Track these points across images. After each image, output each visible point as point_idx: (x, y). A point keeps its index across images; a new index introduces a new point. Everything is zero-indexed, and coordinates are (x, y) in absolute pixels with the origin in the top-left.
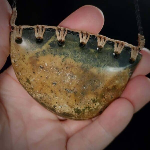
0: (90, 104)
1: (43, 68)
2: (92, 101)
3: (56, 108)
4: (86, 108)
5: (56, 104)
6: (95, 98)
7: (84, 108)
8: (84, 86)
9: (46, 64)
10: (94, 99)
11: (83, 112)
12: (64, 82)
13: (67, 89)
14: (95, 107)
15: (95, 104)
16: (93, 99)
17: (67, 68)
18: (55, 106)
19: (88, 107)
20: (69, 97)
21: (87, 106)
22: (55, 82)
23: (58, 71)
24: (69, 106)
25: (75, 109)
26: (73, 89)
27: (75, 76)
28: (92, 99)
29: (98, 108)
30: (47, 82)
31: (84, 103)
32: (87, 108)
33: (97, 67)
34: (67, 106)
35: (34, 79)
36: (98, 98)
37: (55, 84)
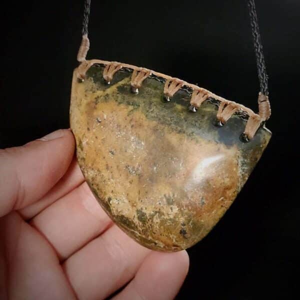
0: (162, 205)
1: (100, 122)
2: (165, 200)
3: (111, 202)
4: (156, 212)
5: (111, 195)
6: (171, 195)
7: (152, 212)
8: (155, 165)
9: (105, 117)
10: (169, 196)
11: (150, 220)
12: (126, 152)
13: (128, 166)
14: (172, 217)
15: (171, 209)
16: (167, 196)
17: (132, 126)
18: (110, 199)
19: (159, 212)
20: (131, 183)
21: (158, 210)
22: (113, 150)
23: (120, 131)
24: (129, 201)
25: (138, 211)
26: (138, 169)
27: (143, 143)
28: (165, 195)
29: (177, 219)
30: (103, 149)
31: (153, 201)
32: (158, 214)
33: (179, 133)
34: (126, 201)
35: (87, 140)
36: (176, 196)
37: (113, 153)
